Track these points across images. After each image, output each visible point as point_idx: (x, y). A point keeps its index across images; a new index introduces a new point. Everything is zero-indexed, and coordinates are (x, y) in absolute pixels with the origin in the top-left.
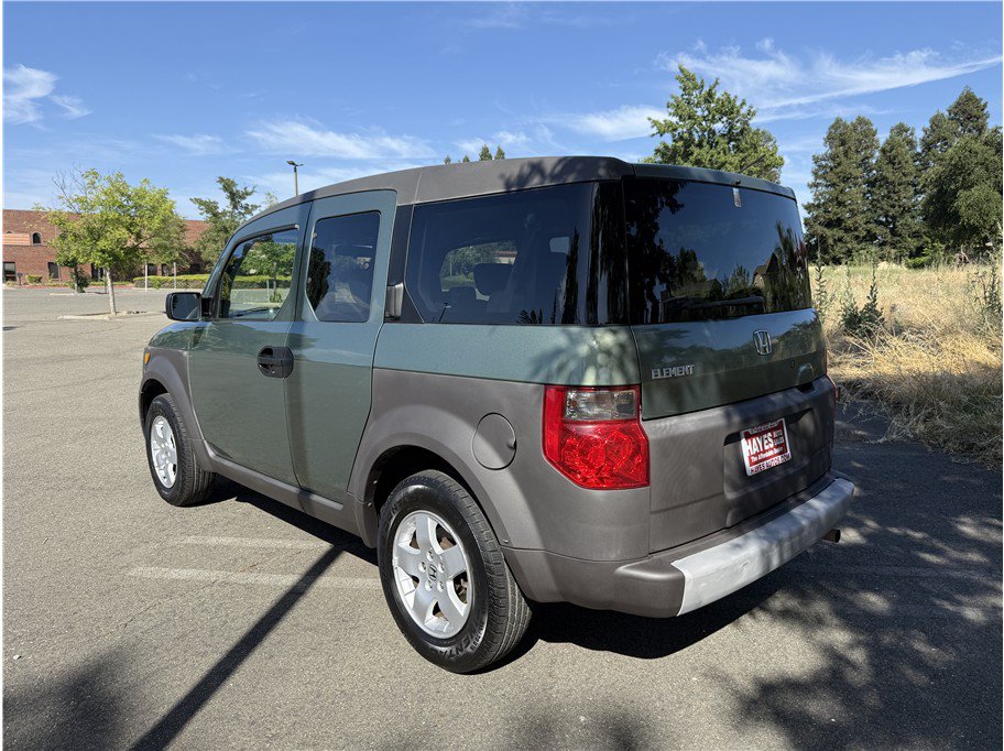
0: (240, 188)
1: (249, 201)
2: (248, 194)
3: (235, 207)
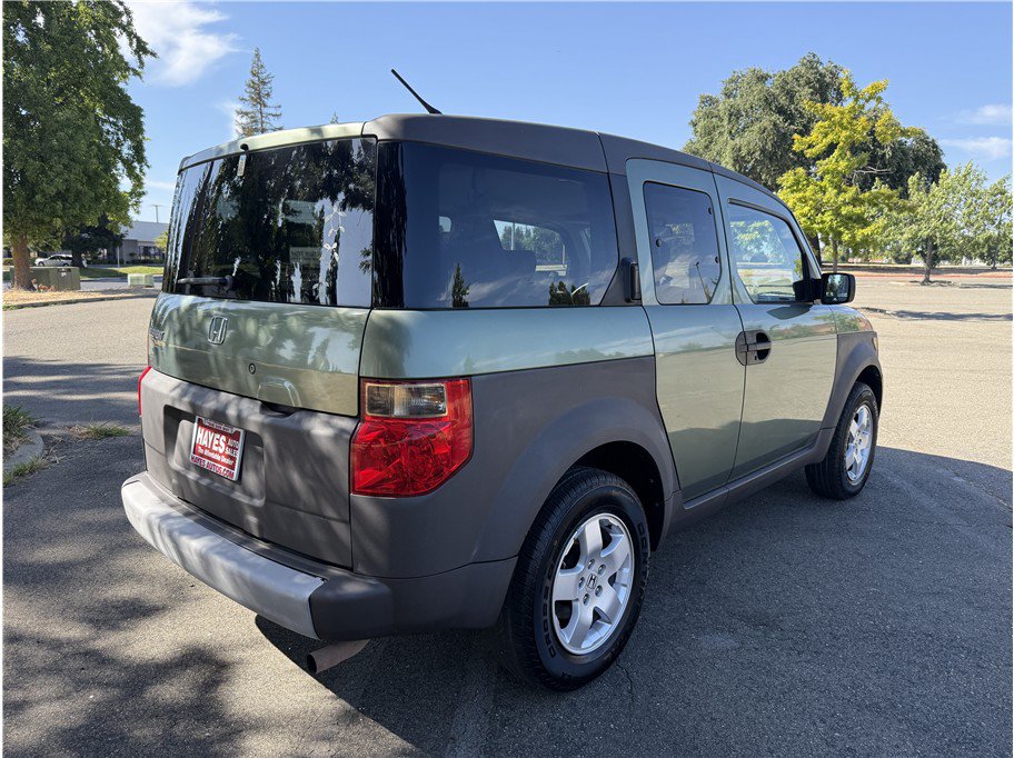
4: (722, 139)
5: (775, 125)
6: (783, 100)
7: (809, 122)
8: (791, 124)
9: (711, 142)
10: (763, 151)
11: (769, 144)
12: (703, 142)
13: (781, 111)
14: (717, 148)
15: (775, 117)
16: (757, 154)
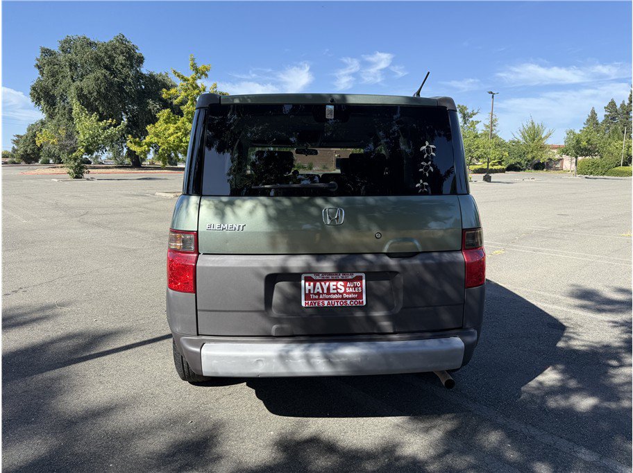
0: (469, 111)
1: (474, 118)
2: (474, 114)
3: (465, 123)
4: (65, 82)
5: (105, 76)
6: (107, 61)
7: (126, 78)
8: (115, 77)
9: (56, 82)
10: (99, 92)
11: (103, 88)
12: (50, 82)
13: (107, 67)
14: (63, 86)
15: (104, 71)
16: (95, 94)
